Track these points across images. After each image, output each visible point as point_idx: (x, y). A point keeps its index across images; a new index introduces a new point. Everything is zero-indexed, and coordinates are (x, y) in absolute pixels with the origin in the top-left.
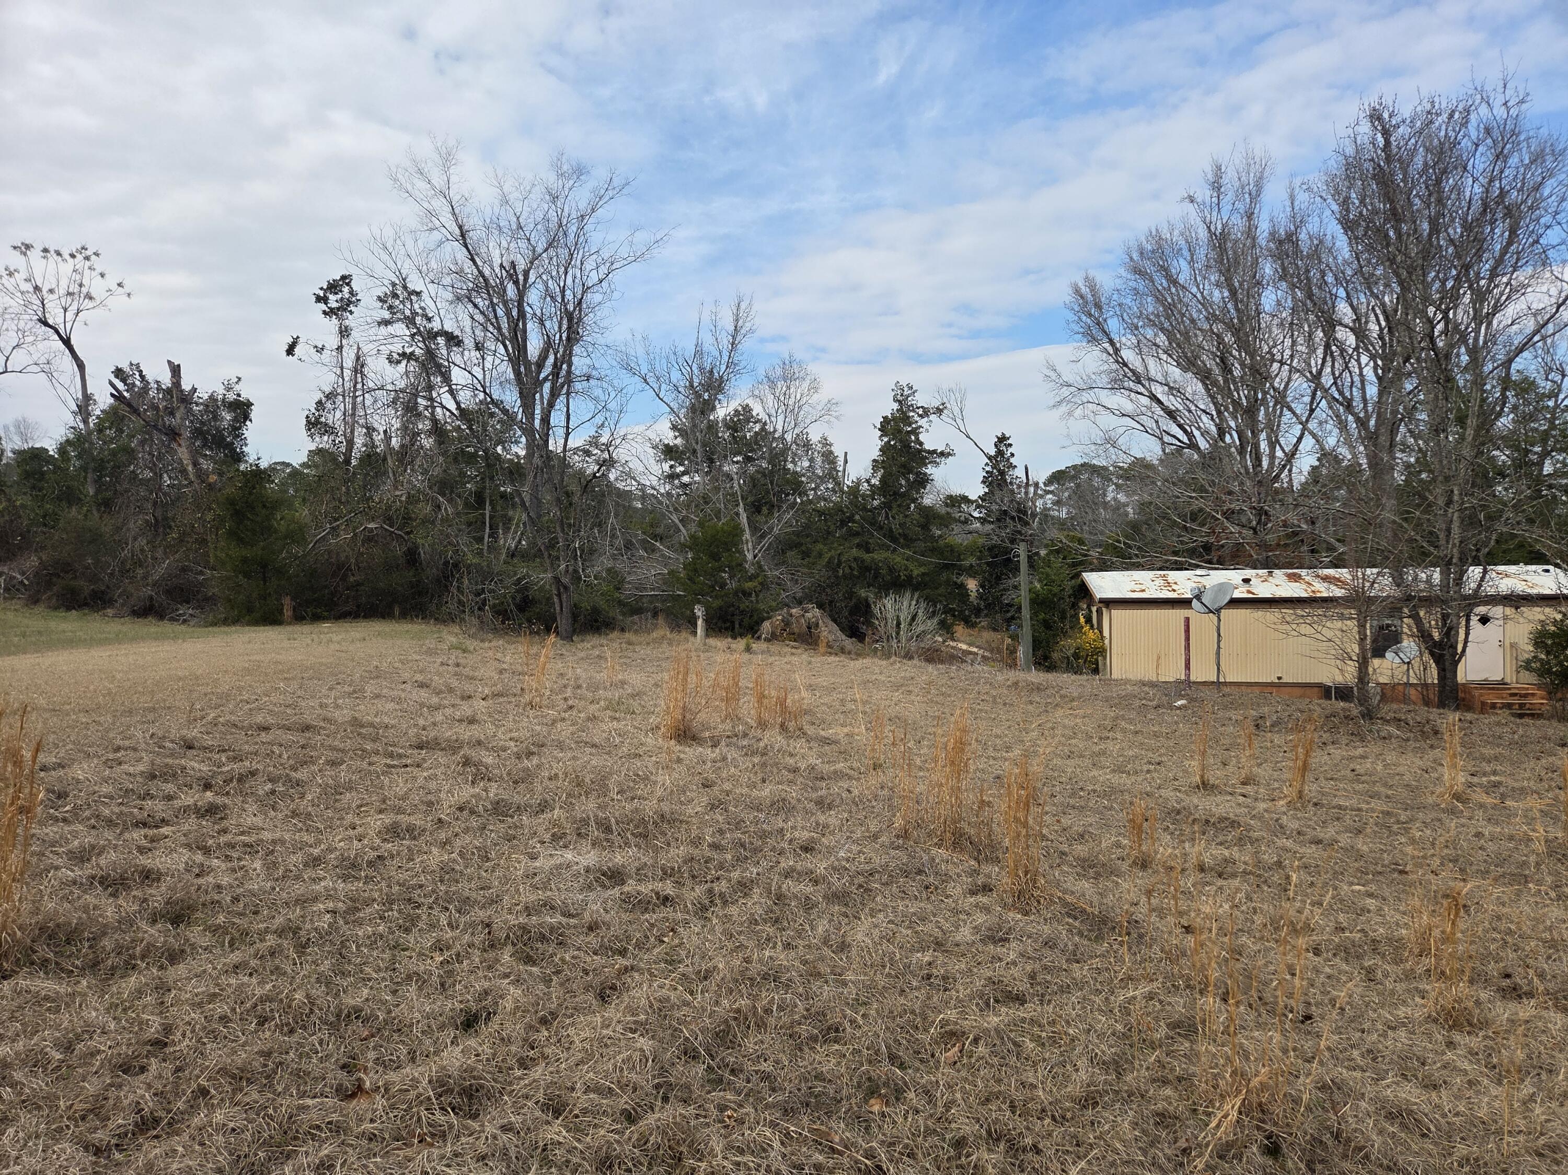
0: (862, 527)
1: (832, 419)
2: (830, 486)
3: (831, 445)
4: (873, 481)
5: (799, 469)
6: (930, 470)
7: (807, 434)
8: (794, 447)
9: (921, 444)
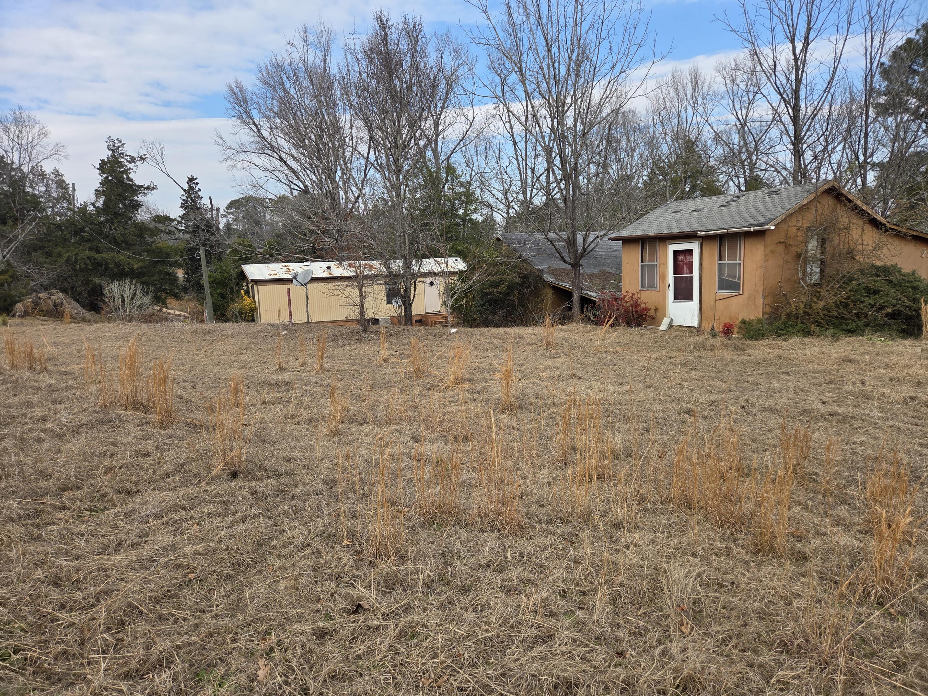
0: (92, 235)
1: (61, 158)
2: (65, 205)
3: (62, 176)
4: (97, 204)
5: (37, 192)
6: (140, 198)
7: (41, 167)
8: (31, 176)
9: (132, 181)
